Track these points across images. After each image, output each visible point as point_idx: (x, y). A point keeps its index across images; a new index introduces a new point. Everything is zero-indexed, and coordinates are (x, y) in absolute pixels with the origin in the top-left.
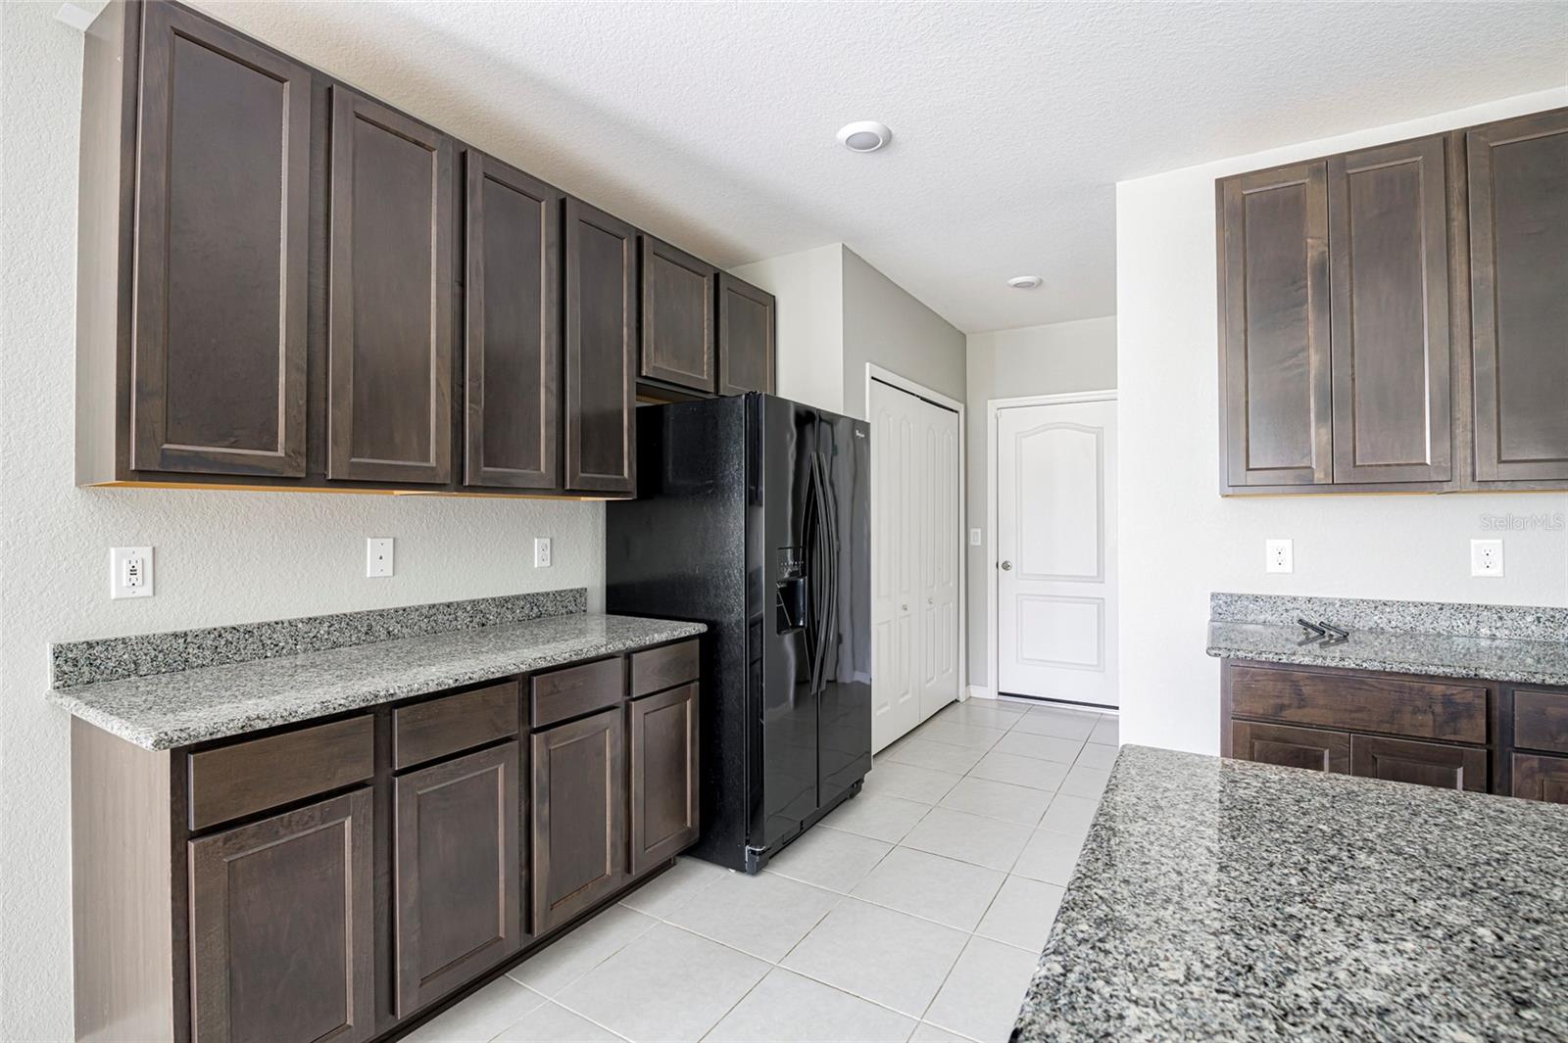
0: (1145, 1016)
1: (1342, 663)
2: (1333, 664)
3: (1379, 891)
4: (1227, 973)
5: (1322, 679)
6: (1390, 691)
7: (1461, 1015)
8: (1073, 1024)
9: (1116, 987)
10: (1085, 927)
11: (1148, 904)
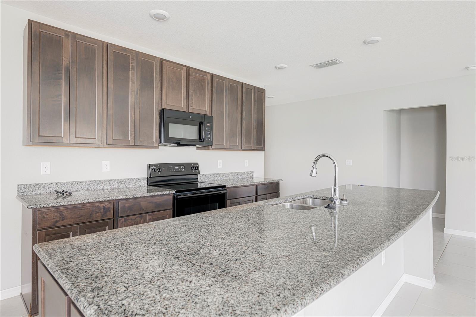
0: (127, 301)
1: (77, 202)
2: (74, 203)
3: (141, 251)
4: (133, 282)
5: (69, 209)
6: (90, 208)
7: (173, 264)
8: (115, 314)
9: (115, 300)
10: (90, 294)
11: (99, 280)
